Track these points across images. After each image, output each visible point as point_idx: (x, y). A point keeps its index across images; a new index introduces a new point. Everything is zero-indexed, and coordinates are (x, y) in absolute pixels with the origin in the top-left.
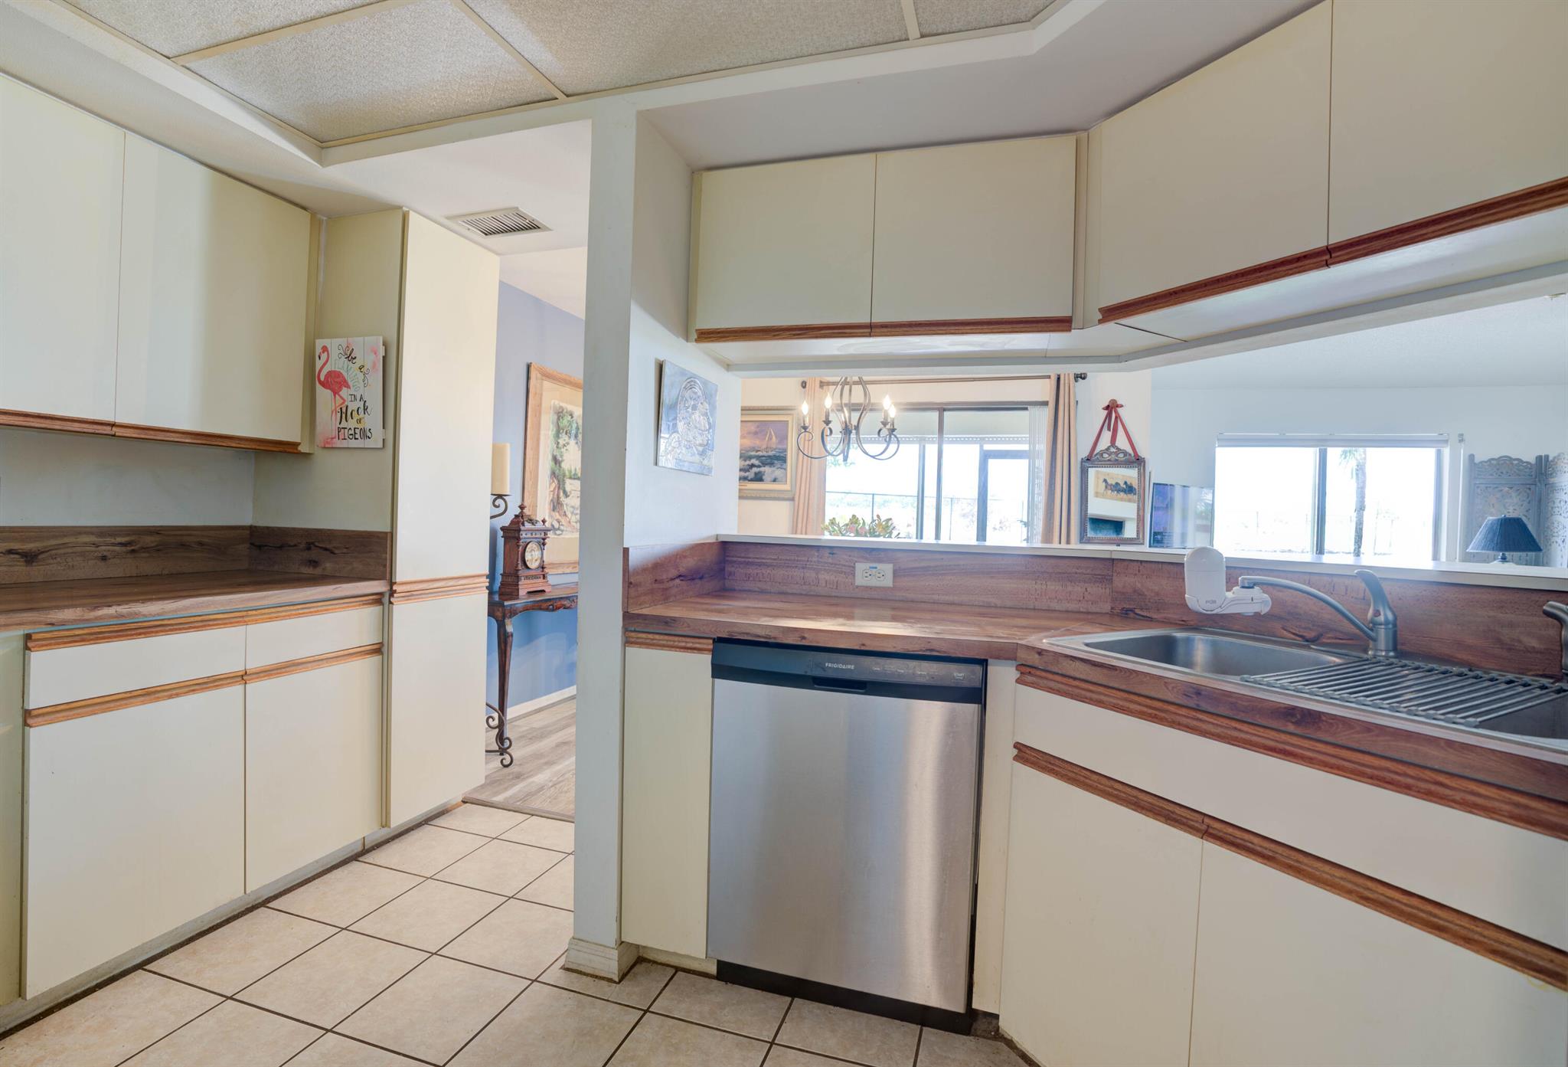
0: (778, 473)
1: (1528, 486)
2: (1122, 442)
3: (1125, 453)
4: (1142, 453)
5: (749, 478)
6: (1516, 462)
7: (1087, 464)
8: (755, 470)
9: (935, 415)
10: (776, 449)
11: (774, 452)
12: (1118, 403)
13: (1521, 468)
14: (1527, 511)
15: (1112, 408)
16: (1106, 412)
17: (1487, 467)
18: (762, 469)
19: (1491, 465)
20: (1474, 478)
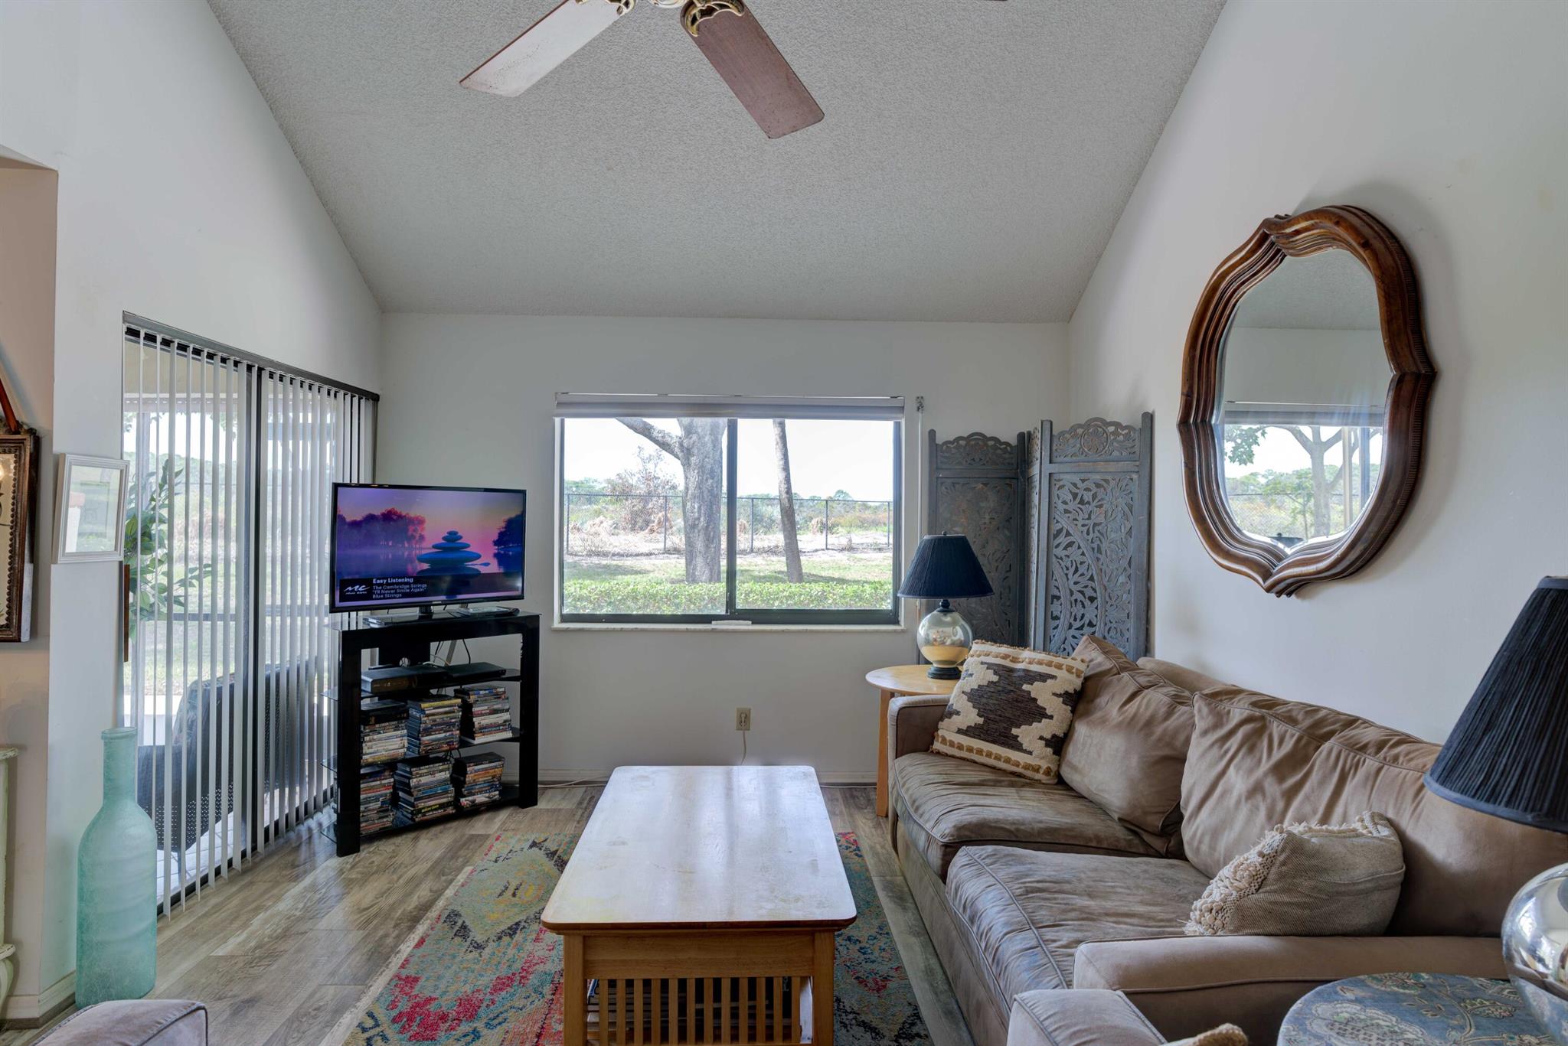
1: (1008, 481)
6: (991, 443)
13: (999, 451)
14: (1008, 521)
17: (954, 451)
19: (958, 447)
20: (937, 468)
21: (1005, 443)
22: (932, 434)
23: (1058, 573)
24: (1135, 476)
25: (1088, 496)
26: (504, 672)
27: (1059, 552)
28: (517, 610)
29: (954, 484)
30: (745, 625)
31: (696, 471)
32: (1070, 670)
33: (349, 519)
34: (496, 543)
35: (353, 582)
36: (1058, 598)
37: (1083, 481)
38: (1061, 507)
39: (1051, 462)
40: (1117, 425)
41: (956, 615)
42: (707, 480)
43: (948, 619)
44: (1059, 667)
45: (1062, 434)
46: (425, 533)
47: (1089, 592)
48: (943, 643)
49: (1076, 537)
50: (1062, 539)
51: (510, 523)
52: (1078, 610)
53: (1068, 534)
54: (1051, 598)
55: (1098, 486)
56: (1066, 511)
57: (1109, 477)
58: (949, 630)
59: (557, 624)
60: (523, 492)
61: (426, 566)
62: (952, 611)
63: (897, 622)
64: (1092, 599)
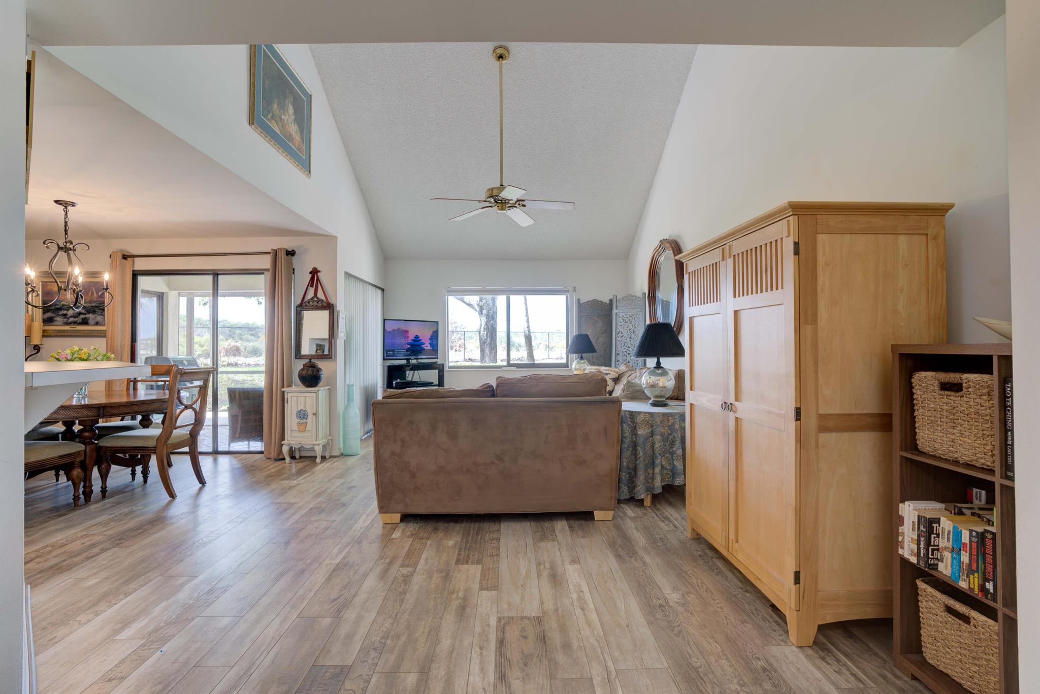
0: (99, 318)
1: (606, 317)
2: (320, 295)
3: (322, 301)
4: (331, 301)
5: (78, 322)
6: (600, 303)
7: (300, 309)
8: (82, 316)
9: (210, 278)
10: (97, 301)
11: (95, 304)
12: (318, 270)
13: (602, 306)
14: (606, 330)
15: (314, 272)
16: (310, 275)
17: (587, 306)
18: (87, 316)
19: (588, 304)
20: (581, 312)
21: (605, 303)
22: (579, 300)
23: (619, 346)
24: (641, 313)
25: (627, 320)
26: (433, 383)
27: (619, 339)
28: (437, 362)
29: (587, 317)
30: (514, 368)
31: (485, 317)
32: (614, 372)
33: (388, 330)
34: (430, 339)
35: (389, 351)
36: (619, 354)
37: (626, 315)
38: (620, 324)
39: (616, 309)
40: (636, 296)
41: (585, 360)
42: (490, 321)
43: (582, 361)
44: (611, 371)
45: (619, 300)
46: (409, 336)
47: (628, 352)
48: (580, 369)
49: (624, 334)
50: (620, 335)
51: (434, 332)
52: (625, 358)
53: (622, 333)
54: (617, 355)
55: (630, 316)
56: (621, 325)
57: (633, 314)
58: (582, 365)
59: (447, 369)
60: (437, 322)
61: (409, 346)
62: (583, 359)
63: (568, 367)
64: (629, 354)
